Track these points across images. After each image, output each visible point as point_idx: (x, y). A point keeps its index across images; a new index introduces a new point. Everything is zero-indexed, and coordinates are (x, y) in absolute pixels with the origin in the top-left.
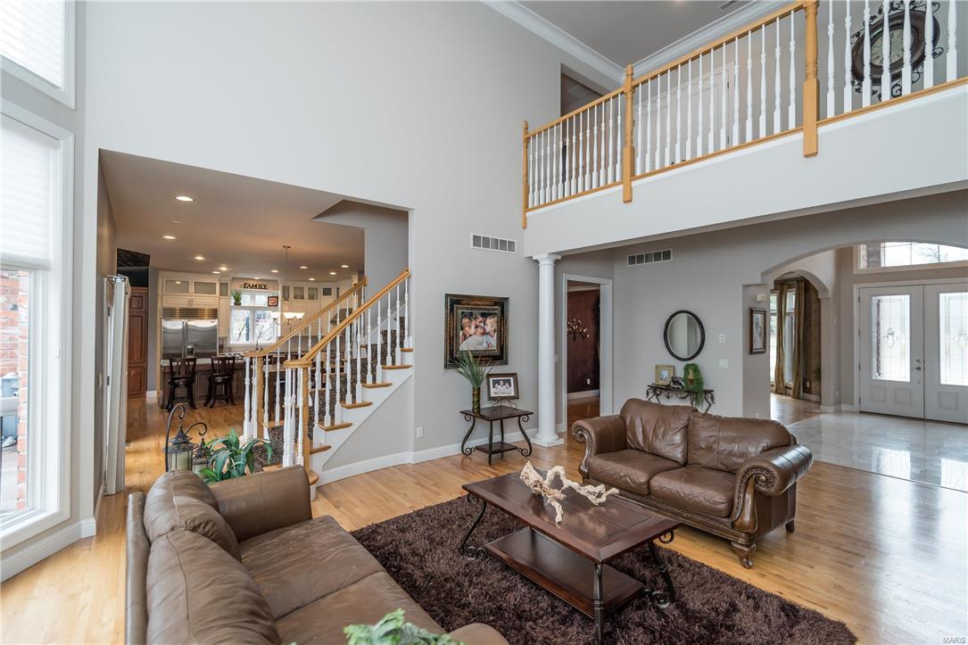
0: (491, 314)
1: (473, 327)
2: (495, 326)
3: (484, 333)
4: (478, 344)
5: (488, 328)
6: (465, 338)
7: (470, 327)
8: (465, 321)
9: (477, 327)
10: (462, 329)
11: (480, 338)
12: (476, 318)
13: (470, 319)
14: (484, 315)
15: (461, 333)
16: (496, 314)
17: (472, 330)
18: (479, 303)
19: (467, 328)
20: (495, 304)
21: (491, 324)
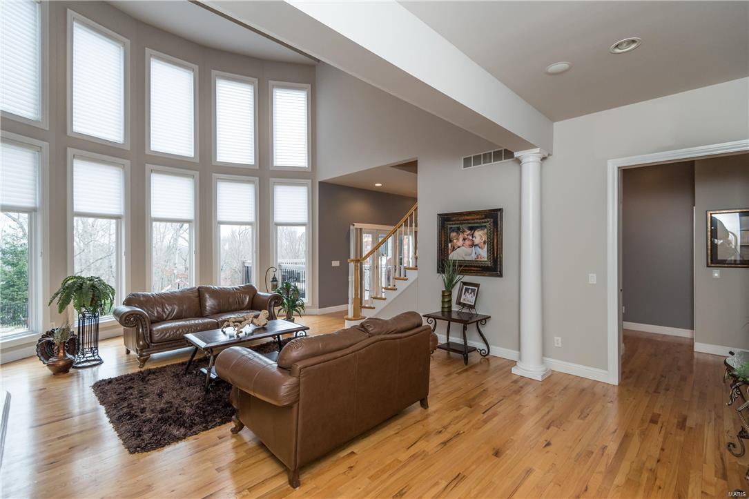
0: (478, 227)
1: (461, 239)
2: (485, 238)
3: (473, 245)
4: (466, 255)
5: (477, 240)
6: (454, 249)
7: (458, 239)
8: (453, 234)
9: (464, 239)
10: (451, 241)
11: (469, 250)
12: (463, 232)
13: (458, 233)
14: (472, 229)
15: (450, 245)
16: (485, 226)
17: (460, 242)
18: (468, 218)
19: (455, 241)
20: (486, 217)
21: (480, 236)
